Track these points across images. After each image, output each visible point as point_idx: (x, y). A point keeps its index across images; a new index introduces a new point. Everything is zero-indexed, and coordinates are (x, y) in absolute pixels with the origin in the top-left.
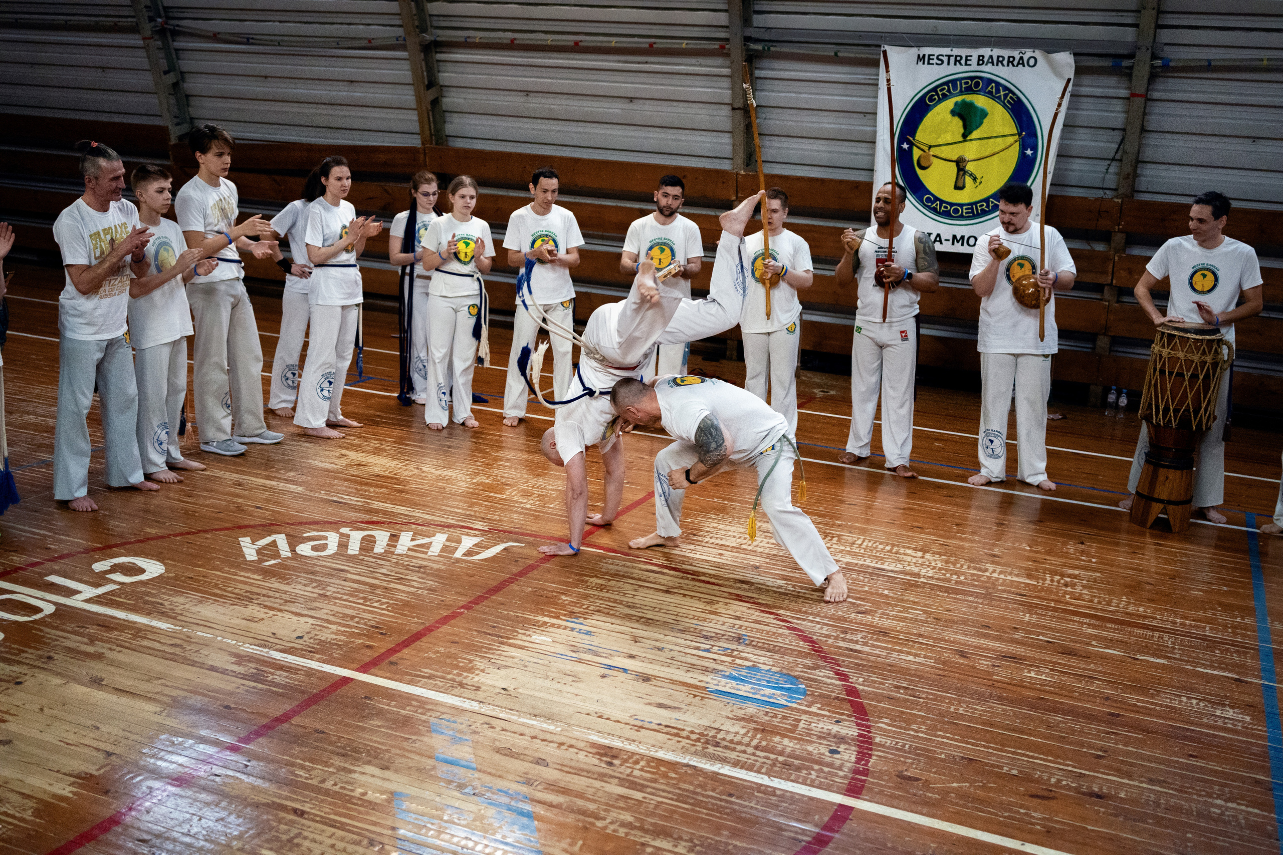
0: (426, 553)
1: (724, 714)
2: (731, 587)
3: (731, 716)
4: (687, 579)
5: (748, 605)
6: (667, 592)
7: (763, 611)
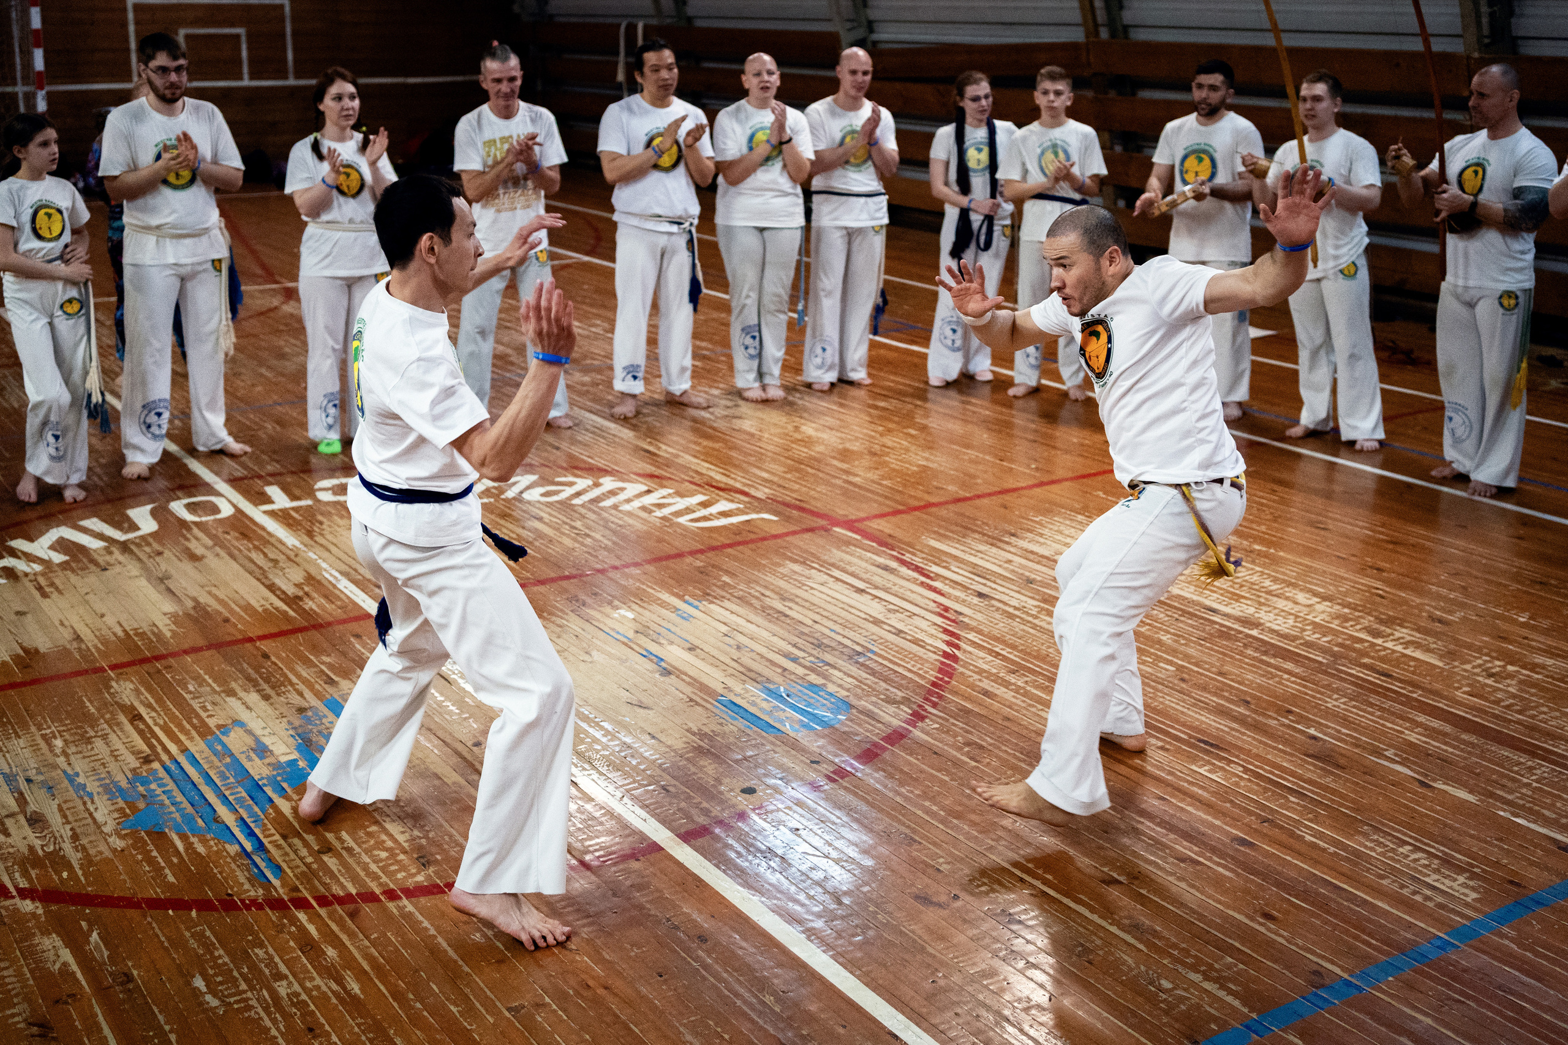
0: (650, 512)
1: (691, 725)
2: (957, 599)
3: (695, 729)
4: (914, 581)
5: (939, 620)
6: (861, 591)
7: (946, 631)
